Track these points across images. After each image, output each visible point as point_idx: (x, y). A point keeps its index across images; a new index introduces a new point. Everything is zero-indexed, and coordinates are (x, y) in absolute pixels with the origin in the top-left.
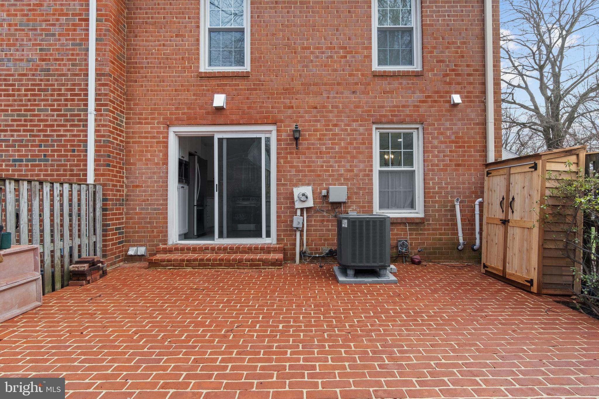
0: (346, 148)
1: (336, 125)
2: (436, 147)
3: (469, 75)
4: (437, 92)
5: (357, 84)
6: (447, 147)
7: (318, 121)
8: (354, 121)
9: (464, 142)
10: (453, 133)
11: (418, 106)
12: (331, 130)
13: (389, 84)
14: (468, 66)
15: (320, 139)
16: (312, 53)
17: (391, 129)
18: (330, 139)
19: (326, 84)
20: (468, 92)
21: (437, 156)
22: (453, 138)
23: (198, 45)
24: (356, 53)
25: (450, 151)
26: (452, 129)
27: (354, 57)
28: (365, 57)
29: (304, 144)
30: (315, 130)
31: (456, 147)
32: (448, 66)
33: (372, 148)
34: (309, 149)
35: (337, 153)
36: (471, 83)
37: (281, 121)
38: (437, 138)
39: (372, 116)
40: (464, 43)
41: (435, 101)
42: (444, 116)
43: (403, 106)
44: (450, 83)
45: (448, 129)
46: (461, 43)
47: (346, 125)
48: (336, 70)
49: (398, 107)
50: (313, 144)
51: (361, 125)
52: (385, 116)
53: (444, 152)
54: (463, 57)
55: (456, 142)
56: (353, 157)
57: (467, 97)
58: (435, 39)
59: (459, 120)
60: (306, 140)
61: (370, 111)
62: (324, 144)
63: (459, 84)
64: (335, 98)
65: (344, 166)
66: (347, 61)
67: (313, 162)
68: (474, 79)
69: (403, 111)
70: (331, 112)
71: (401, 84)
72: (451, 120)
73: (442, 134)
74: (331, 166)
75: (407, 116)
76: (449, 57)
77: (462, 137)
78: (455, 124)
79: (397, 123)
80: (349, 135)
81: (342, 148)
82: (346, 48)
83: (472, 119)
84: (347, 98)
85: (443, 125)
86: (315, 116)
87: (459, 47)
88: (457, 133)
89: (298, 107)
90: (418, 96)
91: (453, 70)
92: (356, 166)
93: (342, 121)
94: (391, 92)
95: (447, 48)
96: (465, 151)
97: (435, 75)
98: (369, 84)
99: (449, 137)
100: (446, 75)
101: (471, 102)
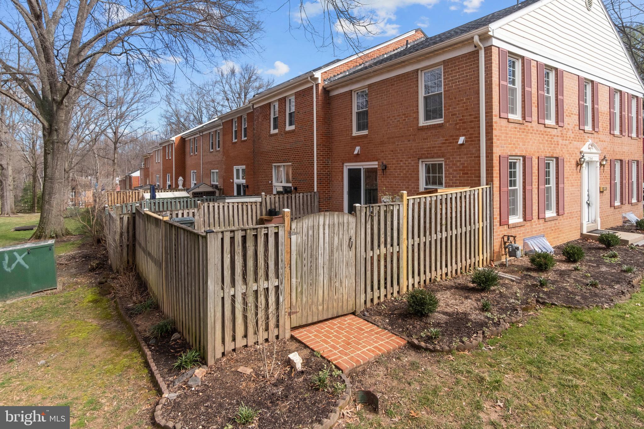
0: (406, 174)
1: (401, 161)
2: (451, 174)
3: (471, 122)
4: (451, 136)
5: (410, 135)
6: (457, 174)
7: (394, 159)
8: (410, 158)
9: (468, 170)
10: (462, 164)
11: (441, 147)
12: (399, 164)
13: (426, 134)
14: (470, 115)
15: (395, 169)
16: (391, 120)
17: (431, 161)
18: (399, 169)
19: (397, 137)
20: (471, 134)
21: (452, 180)
22: (461, 167)
23: (352, 122)
24: (410, 116)
25: (460, 177)
26: (460, 161)
27: (409, 119)
28: (415, 118)
29: (388, 172)
30: (393, 164)
31: (463, 174)
32: (458, 117)
33: (418, 174)
34: (390, 174)
35: (402, 177)
36: (472, 128)
37: (379, 159)
38: (451, 168)
39: (418, 154)
40: (468, 99)
41: (450, 143)
42: (456, 152)
43: (433, 147)
44: (459, 129)
45: (458, 161)
46: (467, 99)
47: (406, 161)
48: (401, 129)
49: (430, 148)
50: (392, 172)
51: (412, 161)
52: (424, 154)
53: (456, 177)
54: (467, 109)
55: (464, 170)
56: (409, 180)
57: (470, 138)
58: (451, 99)
59: (465, 155)
60: (389, 170)
61: (416, 152)
62: (396, 172)
63: (464, 129)
64: (401, 145)
65: (405, 185)
66: (406, 122)
67: (392, 182)
68: (474, 124)
69: (433, 151)
70: (399, 153)
71: (432, 133)
72: (460, 155)
73: (454, 165)
74: (400, 185)
75: (435, 153)
76: (459, 111)
77: (467, 167)
78: (462, 158)
79: (430, 158)
80: (407, 166)
81: (404, 174)
82: (405, 114)
83: (473, 154)
84: (406, 144)
85: (455, 158)
86: (393, 156)
87: (464, 103)
88: (464, 164)
89: (386, 151)
90: (441, 140)
91: (461, 120)
92: (410, 185)
93: (404, 158)
94: (427, 139)
95: (458, 104)
96: (468, 177)
97: (450, 124)
98: (415, 135)
99: (458, 167)
100: (456, 124)
101: (472, 141)
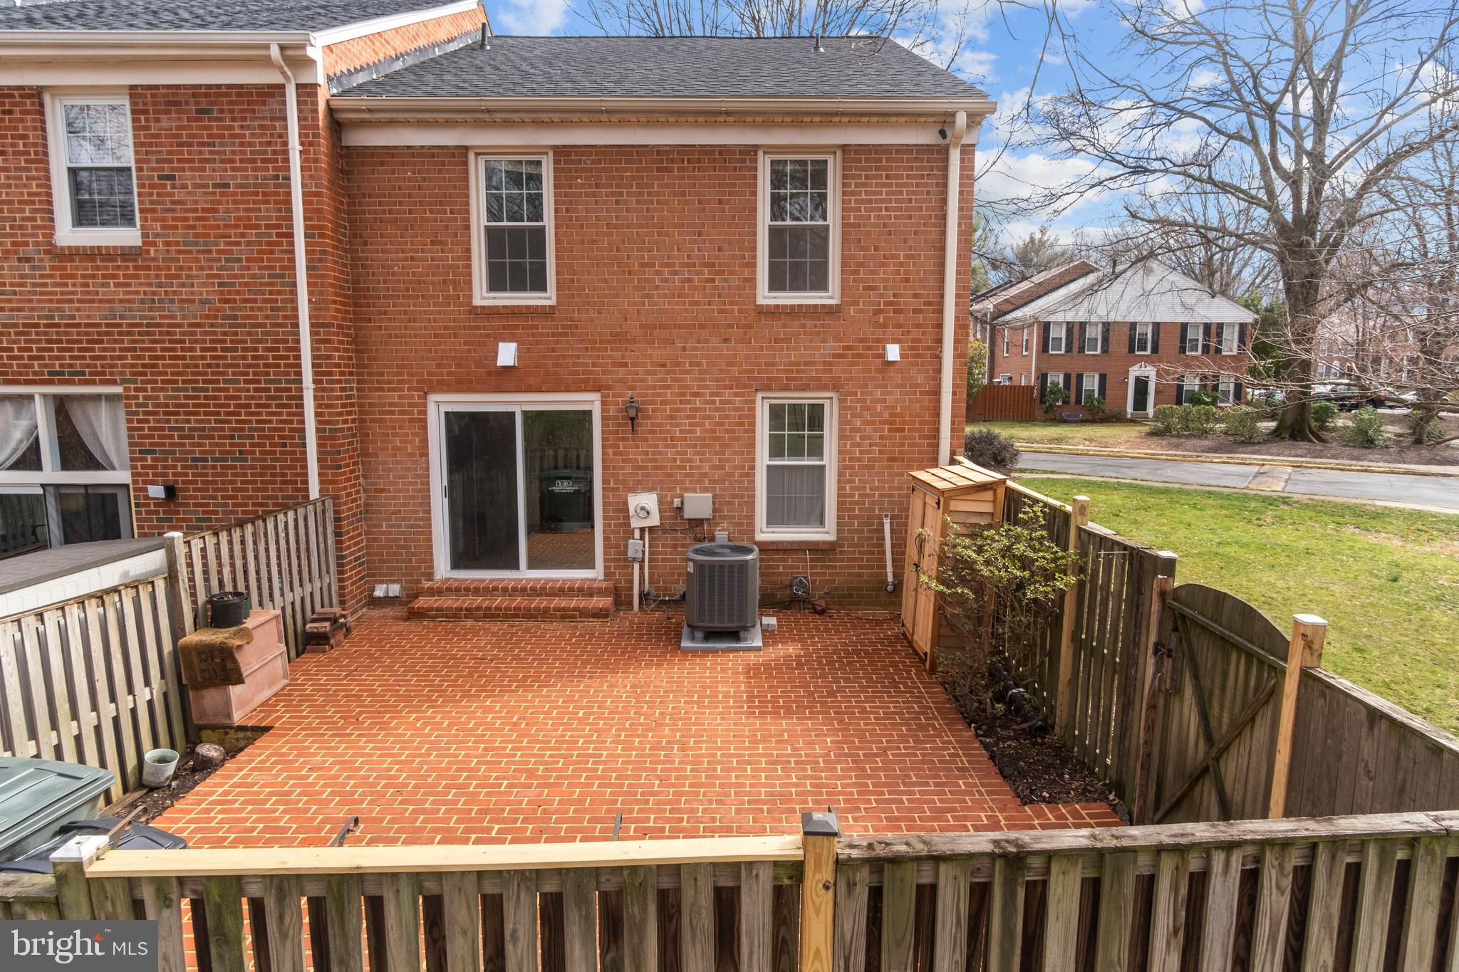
0: (714, 431)
1: (696, 394)
2: (858, 430)
3: (916, 311)
4: (863, 340)
5: (731, 326)
6: (875, 430)
7: (669, 387)
8: (726, 387)
9: (904, 422)
10: (887, 408)
11: (830, 364)
12: (688, 402)
13: (784, 326)
14: (916, 296)
15: (671, 417)
16: (657, 273)
17: (788, 398)
18: (688, 417)
19: (680, 327)
20: (914, 340)
21: (859, 445)
22: (886, 415)
23: (469, 258)
24: (731, 273)
25: (881, 437)
26: (885, 401)
27: (726, 280)
28: (746, 280)
29: (644, 425)
30: (662, 403)
31: (890, 430)
32: (881, 296)
33: (754, 431)
34: (653, 432)
35: (698, 439)
36: (918, 326)
37: (608, 387)
38: (860, 416)
39: (756, 379)
40: (912, 257)
41: (859, 356)
42: (872, 379)
43: (806, 364)
44: (884, 325)
45: (878, 401)
46: (906, 257)
47: (712, 394)
48: (697, 303)
49: (798, 364)
50: (660, 425)
51: (737, 395)
52: (776, 379)
53: (870, 437)
54: (907, 280)
55: (891, 423)
56: (724, 446)
57: (912, 348)
58: (862, 249)
59: (898, 386)
60: (648, 417)
61: (751, 371)
62: (678, 425)
63: (899, 326)
64: (695, 349)
65: (709, 460)
66: (715, 288)
67: (660, 453)
68: (924, 319)
69: (804, 372)
70: (688, 372)
71: (803, 326)
72: (885, 386)
73: (868, 409)
74: (689, 460)
75: (813, 379)
76: (884, 280)
77: (901, 415)
78: (890, 393)
79: (796, 390)
80: (718, 410)
81: (706, 431)
82: (713, 265)
83: (918, 386)
84: (715, 349)
85: (871, 393)
86: (663, 380)
87: (901, 264)
88: (894, 407)
89: (634, 365)
90: (831, 346)
91: (890, 303)
92: (728, 460)
93: (707, 387)
94: (787, 340)
95: (883, 265)
96: (905, 438)
97: (860, 311)
98: (751, 327)
99: (879, 415)
100: (878, 312)
101: (917, 356)
